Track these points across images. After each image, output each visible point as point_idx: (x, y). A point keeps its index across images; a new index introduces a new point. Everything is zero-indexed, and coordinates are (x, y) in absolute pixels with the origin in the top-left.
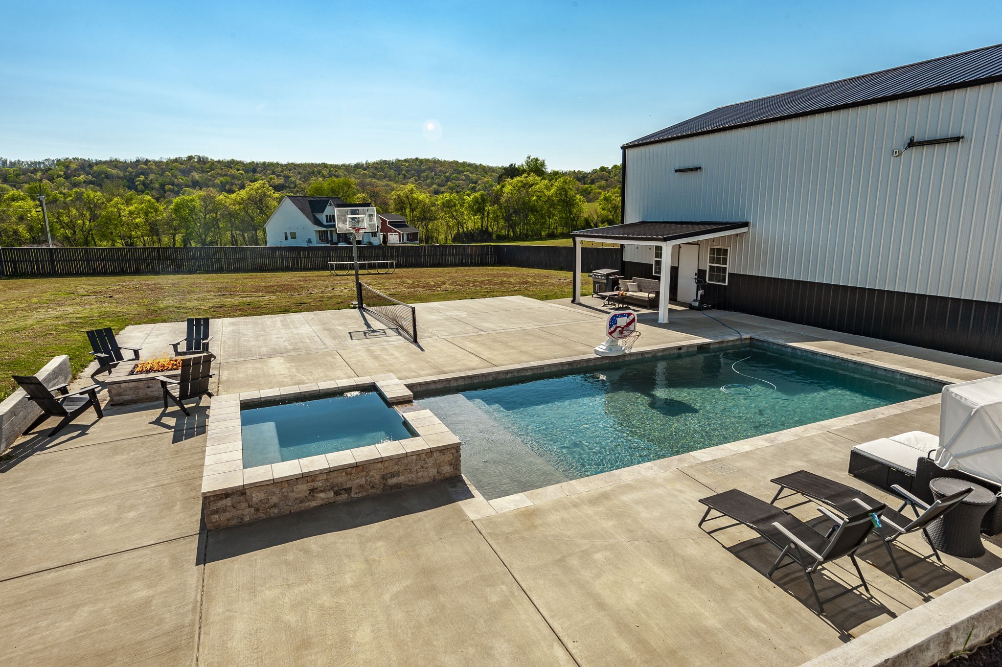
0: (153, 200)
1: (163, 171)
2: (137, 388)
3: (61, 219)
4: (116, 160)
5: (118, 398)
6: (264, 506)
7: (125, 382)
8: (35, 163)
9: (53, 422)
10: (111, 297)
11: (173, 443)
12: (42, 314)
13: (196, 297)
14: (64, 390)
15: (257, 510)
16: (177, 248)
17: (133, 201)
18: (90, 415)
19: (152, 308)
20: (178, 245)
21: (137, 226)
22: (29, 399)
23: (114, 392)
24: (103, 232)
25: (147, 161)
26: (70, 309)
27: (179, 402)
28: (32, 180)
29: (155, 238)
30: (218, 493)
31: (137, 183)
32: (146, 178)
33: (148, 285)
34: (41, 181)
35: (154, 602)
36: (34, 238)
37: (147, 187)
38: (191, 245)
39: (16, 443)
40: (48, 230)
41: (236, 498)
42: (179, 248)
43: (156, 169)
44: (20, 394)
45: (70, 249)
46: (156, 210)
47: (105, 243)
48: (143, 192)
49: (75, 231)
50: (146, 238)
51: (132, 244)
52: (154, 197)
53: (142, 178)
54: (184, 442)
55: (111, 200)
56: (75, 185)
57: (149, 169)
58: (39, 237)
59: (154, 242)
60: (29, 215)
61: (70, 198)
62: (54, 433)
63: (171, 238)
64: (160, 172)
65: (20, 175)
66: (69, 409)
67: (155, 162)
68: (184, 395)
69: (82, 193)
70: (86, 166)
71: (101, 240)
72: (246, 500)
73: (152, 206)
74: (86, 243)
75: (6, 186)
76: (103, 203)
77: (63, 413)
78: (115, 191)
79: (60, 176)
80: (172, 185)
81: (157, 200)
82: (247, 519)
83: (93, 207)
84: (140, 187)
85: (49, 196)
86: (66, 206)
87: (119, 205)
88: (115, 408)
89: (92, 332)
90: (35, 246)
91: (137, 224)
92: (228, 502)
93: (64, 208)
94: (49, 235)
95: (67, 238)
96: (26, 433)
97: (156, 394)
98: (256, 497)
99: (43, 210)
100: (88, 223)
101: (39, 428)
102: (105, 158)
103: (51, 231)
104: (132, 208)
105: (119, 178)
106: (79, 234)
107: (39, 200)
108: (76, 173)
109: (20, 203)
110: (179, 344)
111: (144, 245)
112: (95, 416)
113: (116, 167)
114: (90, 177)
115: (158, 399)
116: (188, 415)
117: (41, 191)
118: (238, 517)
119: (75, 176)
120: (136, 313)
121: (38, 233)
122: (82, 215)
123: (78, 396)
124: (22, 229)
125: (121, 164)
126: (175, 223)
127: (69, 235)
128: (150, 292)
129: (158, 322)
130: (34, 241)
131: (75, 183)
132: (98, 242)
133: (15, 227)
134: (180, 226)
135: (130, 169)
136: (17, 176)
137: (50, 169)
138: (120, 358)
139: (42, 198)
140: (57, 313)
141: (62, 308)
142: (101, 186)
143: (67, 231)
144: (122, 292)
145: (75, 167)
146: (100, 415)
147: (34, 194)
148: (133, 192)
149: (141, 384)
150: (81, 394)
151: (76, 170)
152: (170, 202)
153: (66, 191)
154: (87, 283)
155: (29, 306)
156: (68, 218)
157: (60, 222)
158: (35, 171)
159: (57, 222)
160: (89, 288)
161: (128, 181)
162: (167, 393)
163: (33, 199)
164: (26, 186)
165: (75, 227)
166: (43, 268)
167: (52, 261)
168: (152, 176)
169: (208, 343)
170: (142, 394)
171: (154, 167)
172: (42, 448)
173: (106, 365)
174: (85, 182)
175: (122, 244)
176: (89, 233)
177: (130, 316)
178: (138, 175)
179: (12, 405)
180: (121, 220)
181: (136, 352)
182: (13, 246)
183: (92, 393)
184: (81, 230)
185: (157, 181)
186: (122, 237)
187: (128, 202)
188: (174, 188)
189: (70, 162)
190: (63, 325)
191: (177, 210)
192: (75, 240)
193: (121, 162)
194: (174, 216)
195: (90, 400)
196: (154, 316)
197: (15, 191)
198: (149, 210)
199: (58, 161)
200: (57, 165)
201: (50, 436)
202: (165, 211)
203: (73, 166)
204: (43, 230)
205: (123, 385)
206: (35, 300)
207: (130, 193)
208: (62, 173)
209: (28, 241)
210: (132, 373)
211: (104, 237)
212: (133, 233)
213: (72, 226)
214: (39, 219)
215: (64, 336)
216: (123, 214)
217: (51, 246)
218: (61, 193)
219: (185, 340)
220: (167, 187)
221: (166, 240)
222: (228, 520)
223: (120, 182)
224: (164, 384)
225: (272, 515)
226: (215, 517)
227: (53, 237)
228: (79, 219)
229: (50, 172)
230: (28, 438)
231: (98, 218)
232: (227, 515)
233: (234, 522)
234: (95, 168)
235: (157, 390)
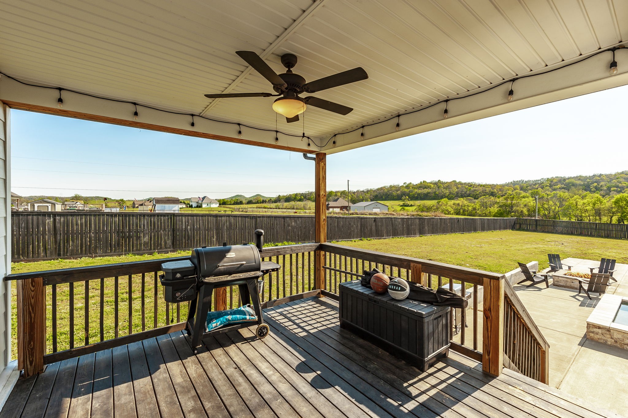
0: (600, 197)
1: (611, 180)
2: (567, 281)
3: (544, 206)
4: (580, 176)
5: (557, 283)
6: (620, 342)
7: (561, 277)
8: (537, 180)
9: (529, 283)
10: (562, 244)
11: (579, 306)
12: (529, 246)
13: (615, 251)
14: (535, 273)
15: (616, 342)
16: (613, 224)
17: (587, 197)
18: (543, 285)
19: (584, 252)
20: (613, 222)
21: (586, 211)
22: (522, 272)
23: (555, 280)
24: (565, 213)
25: (601, 175)
26: (541, 246)
27: (587, 292)
28: (533, 188)
29: (598, 218)
30: (595, 324)
31: (591, 187)
32: (598, 184)
33: (586, 241)
34: (537, 188)
35: (557, 346)
36: (529, 214)
37: (597, 189)
38: (624, 223)
39: (515, 286)
40: (537, 211)
41: (604, 331)
42: (614, 224)
43: (606, 179)
44: (519, 269)
45: (546, 220)
46: (601, 203)
47: (566, 218)
48: (594, 192)
49: (550, 212)
50: (591, 217)
51: (581, 220)
52: (601, 195)
53: (595, 184)
54: (585, 307)
55: (573, 197)
56: (555, 190)
57: (601, 179)
58: (531, 214)
59: (596, 220)
60: (529, 204)
61: (550, 196)
62: (528, 287)
63: (609, 218)
64: (609, 181)
65: (528, 186)
66: (536, 280)
67: (606, 175)
68: (590, 290)
69: (557, 194)
70: (562, 180)
71: (563, 217)
72: (610, 335)
73: (599, 200)
74: (555, 218)
75: (521, 191)
76: (568, 198)
77: (533, 281)
78: (576, 192)
79: (547, 186)
80: (617, 188)
81: (603, 196)
82: (609, 343)
83: (561, 200)
84: (593, 190)
85: (540, 195)
86: (548, 200)
87: (578, 200)
88: (554, 286)
89: (550, 255)
90: (529, 218)
91: (586, 210)
92: (600, 331)
93: (546, 201)
94: (537, 213)
95: (545, 215)
96: (518, 284)
97: (576, 286)
98: (616, 336)
99: (536, 202)
100: (557, 208)
101: (523, 284)
102: (574, 175)
103: (538, 211)
104: (585, 201)
105: (580, 185)
106: (552, 214)
107: (535, 198)
108: (556, 184)
109: (526, 199)
110: (594, 269)
111: (590, 221)
112: (546, 287)
113: (579, 179)
114: (563, 186)
115: (576, 289)
116: (591, 299)
117: (537, 193)
118: (604, 340)
119: (555, 185)
120: (574, 253)
121: (532, 212)
122: (555, 204)
123: (540, 276)
124: (525, 211)
125: (583, 178)
126: (614, 210)
127: (547, 214)
128: (586, 245)
129: (586, 259)
130: (529, 215)
131: (554, 189)
132: (561, 218)
133: (522, 209)
134: (617, 212)
135: (588, 180)
136: (527, 187)
137: (543, 183)
138: (561, 268)
139: (537, 197)
140: (535, 247)
141: (538, 245)
142: (568, 190)
143: (546, 212)
144: (569, 243)
145: (556, 181)
146: (548, 287)
147: (533, 195)
148: (588, 192)
149: (569, 280)
150: (541, 276)
151: (556, 182)
152: (613, 197)
153: (549, 193)
154: (552, 236)
155: (524, 242)
156: (547, 206)
157: (543, 207)
158: (536, 184)
159: (542, 208)
160: (552, 239)
161: (585, 187)
162: (581, 286)
163: (532, 197)
164: (530, 191)
165: (550, 210)
166: (532, 228)
167: (536, 225)
168: (602, 183)
169: (613, 272)
170: (568, 284)
171: (605, 178)
172: (523, 290)
173: (554, 269)
174: (560, 188)
175: (575, 220)
176: (557, 213)
177: (571, 254)
178: (593, 183)
179: (516, 272)
180: (577, 207)
181: (570, 268)
182: (520, 217)
183: (546, 277)
184: (553, 212)
185: (606, 185)
186: (575, 216)
187: (583, 198)
188: (617, 189)
189: (554, 179)
190: (538, 251)
191: (616, 202)
192: (549, 216)
193: (583, 177)
194: (613, 206)
195: (544, 279)
196: (584, 256)
197: (525, 194)
198: (596, 202)
199: (548, 179)
200: (547, 181)
201: (527, 287)
202: (607, 203)
203: (555, 181)
204: (534, 211)
205: (560, 278)
206: (526, 240)
207: (585, 193)
208: (548, 184)
209: (526, 216)
210: (566, 275)
211: (565, 215)
212: (583, 214)
213: (549, 210)
214: (534, 206)
215: (537, 256)
216: (579, 204)
217: (537, 219)
218: (546, 194)
219: (599, 268)
220: (612, 189)
221: (605, 219)
222: (599, 339)
223: (581, 187)
224: (580, 282)
225: (625, 348)
226: (592, 335)
227: (539, 215)
228: (553, 206)
229: (543, 184)
230: (519, 285)
231: (563, 206)
232: (598, 336)
233: (602, 341)
234: (567, 181)
235: (577, 284)
